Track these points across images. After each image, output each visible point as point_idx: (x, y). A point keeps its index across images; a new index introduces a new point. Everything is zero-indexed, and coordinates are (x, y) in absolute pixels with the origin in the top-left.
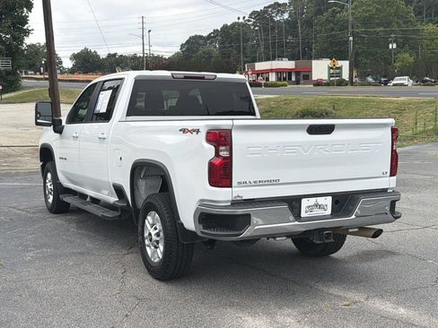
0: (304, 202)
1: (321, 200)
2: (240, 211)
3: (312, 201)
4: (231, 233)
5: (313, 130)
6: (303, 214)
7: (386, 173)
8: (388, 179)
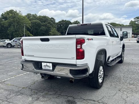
1: (48, 64)
3: (45, 64)
5: (42, 40)
6: (43, 68)
7: (74, 58)
8: (76, 60)
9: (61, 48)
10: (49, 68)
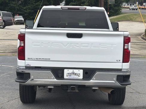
0: (66, 71)
1: (76, 71)
2: (27, 71)
3: (71, 71)
4: (22, 81)
5: (69, 36)
6: (65, 77)
7: (119, 60)
8: (121, 64)
9: (102, 47)
10: (78, 77)
